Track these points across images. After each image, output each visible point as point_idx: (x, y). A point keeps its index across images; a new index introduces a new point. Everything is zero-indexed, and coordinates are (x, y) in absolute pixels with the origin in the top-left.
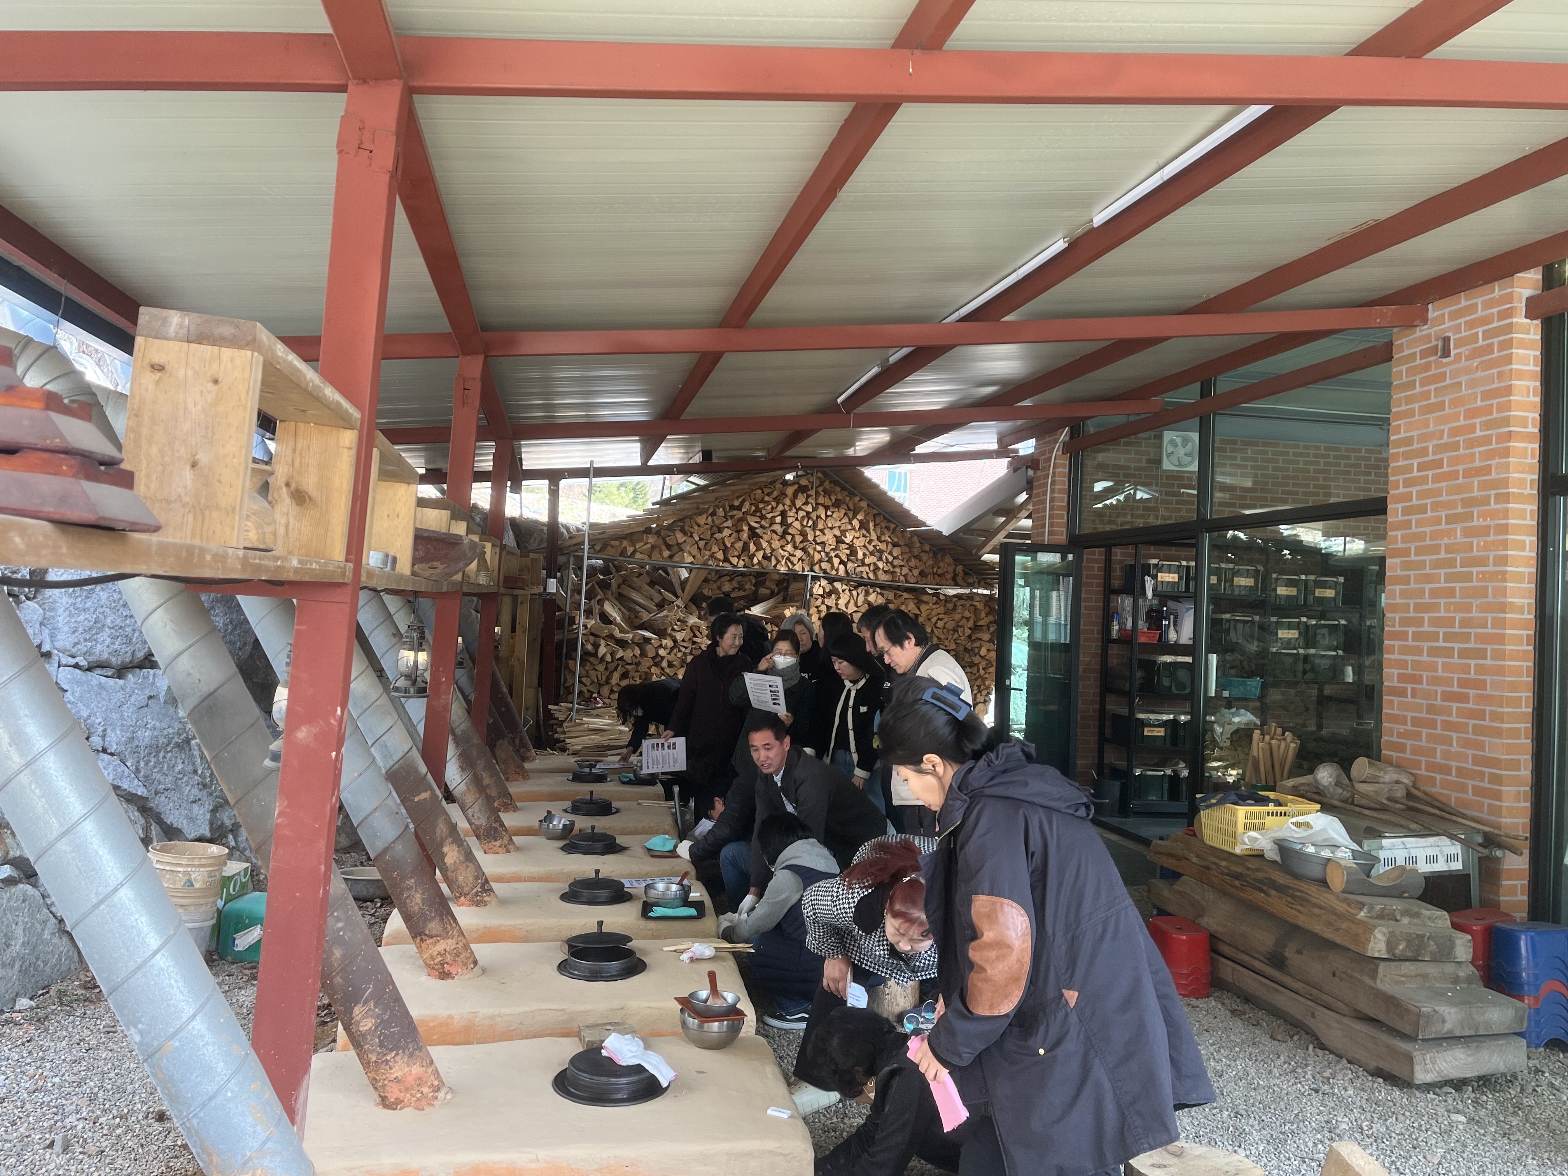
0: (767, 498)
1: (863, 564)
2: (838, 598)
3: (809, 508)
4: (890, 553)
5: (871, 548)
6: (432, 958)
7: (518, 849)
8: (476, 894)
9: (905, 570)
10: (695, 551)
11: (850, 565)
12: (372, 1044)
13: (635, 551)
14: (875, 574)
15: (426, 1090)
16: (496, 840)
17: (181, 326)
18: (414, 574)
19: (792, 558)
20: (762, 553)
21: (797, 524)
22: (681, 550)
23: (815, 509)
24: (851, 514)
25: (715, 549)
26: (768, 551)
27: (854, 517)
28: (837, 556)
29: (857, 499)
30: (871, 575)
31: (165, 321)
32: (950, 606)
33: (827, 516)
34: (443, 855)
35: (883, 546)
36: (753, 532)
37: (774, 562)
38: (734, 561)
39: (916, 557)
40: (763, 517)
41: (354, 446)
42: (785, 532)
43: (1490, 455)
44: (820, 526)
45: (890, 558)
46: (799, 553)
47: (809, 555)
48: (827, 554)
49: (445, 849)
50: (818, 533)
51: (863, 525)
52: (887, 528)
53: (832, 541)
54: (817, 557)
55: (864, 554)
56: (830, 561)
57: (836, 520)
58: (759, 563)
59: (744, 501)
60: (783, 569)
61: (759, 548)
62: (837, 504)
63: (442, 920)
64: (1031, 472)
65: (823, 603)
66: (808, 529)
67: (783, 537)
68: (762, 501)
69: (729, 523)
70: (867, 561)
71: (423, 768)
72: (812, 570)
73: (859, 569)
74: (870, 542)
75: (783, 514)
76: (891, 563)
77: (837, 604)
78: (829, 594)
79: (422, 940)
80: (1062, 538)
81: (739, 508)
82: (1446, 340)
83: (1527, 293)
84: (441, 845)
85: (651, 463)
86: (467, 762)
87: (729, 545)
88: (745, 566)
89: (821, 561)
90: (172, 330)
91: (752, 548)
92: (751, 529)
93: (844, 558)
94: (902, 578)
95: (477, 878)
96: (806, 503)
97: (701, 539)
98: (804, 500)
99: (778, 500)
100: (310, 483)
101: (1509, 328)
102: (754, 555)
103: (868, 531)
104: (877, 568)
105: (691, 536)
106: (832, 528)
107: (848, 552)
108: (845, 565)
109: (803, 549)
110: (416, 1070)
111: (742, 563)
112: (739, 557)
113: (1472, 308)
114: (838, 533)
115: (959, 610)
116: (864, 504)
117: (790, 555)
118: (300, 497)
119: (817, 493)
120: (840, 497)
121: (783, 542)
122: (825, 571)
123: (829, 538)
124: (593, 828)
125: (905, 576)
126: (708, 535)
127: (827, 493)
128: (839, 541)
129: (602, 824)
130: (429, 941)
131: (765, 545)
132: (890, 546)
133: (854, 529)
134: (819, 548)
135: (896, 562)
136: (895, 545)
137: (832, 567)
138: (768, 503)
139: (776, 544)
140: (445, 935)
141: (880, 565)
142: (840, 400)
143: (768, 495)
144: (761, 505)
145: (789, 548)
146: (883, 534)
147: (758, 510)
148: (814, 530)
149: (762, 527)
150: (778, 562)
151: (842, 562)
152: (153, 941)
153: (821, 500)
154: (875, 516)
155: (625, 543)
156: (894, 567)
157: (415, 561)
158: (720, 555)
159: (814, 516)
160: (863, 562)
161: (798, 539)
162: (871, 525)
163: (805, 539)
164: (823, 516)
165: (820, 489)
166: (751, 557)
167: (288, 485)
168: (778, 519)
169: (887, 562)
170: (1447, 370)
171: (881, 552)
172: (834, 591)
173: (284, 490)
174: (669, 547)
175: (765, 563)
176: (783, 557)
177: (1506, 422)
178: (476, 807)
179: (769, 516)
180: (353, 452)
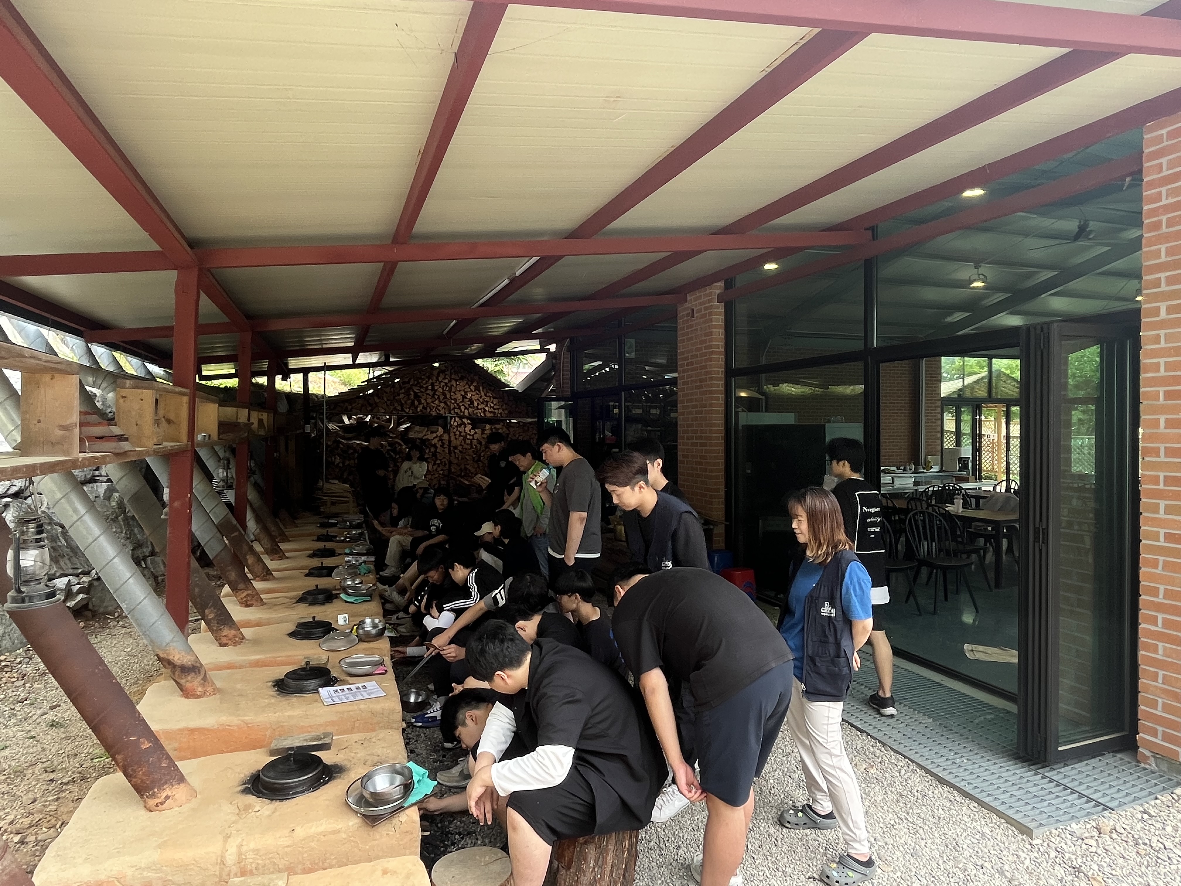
0: (423, 377)
1: (478, 409)
2: (465, 427)
3: (446, 381)
4: (492, 403)
5: (481, 400)
6: (242, 599)
7: (287, 558)
8: (264, 576)
9: (500, 411)
10: (385, 406)
11: (470, 410)
12: (214, 623)
13: (352, 408)
14: (485, 414)
15: (237, 639)
16: (276, 554)
17: (130, 384)
18: (219, 439)
19: (439, 408)
20: (422, 406)
21: (440, 390)
22: (377, 406)
23: (450, 381)
24: (469, 383)
25: (396, 404)
26: (425, 404)
27: (472, 384)
28: (463, 405)
29: (472, 375)
30: (482, 414)
31: (125, 383)
32: (526, 428)
33: (457, 385)
34: (247, 560)
35: (487, 399)
36: (417, 396)
37: (428, 410)
38: (407, 410)
39: (506, 404)
40: (422, 387)
41: (188, 402)
42: (434, 394)
43: (707, 360)
44: (453, 390)
45: (492, 405)
46: (442, 405)
47: (447, 405)
48: (458, 404)
49: (248, 557)
50: (452, 394)
51: (477, 388)
52: (490, 390)
53: (460, 398)
54: (452, 406)
55: (478, 404)
56: (460, 408)
57: (462, 386)
58: (421, 411)
59: (410, 379)
60: (434, 414)
61: (420, 403)
62: (462, 378)
63: (245, 583)
64: (554, 361)
65: (457, 430)
66: (447, 392)
67: (433, 396)
68: (421, 378)
69: (403, 391)
70: (479, 407)
71: (234, 522)
72: (450, 413)
73: (475, 412)
74: (481, 397)
75: (433, 385)
76: (493, 407)
77: (465, 430)
78: (460, 425)
79: (237, 592)
80: (568, 393)
81: (408, 382)
82: (693, 310)
83: (718, 292)
84: (245, 555)
85: (357, 362)
86: (259, 520)
87: (403, 402)
88: (413, 413)
89: (455, 408)
90: (127, 386)
91: (416, 403)
92: (415, 393)
93: (467, 406)
94: (499, 415)
95: (263, 569)
96: (445, 378)
97: (388, 400)
98: (443, 377)
99: (429, 378)
100: (172, 417)
101: (711, 307)
102: (417, 407)
103: (479, 391)
104: (485, 410)
105: (383, 399)
106: (460, 391)
107: (469, 403)
108: (468, 409)
109: (445, 403)
110: (233, 632)
111: (411, 411)
112: (409, 408)
113: (700, 298)
114: (463, 394)
115: (531, 430)
116: (476, 377)
117: (437, 406)
118: (169, 421)
119: (451, 374)
120: (463, 375)
121: (434, 399)
122: (457, 413)
123: (459, 396)
124: (325, 546)
125: (501, 414)
126: (392, 398)
127: (456, 373)
128: (464, 397)
129: (329, 545)
130: (240, 592)
131: (423, 401)
132: (492, 399)
133: (471, 391)
134: (453, 401)
135: (495, 407)
136: (494, 398)
137: (461, 411)
138: (423, 379)
139: (429, 401)
140: (246, 589)
141: (487, 409)
142: (444, 333)
143: (424, 375)
144: (420, 381)
145: (437, 402)
146: (487, 392)
147: (419, 383)
148: (450, 392)
149: (421, 392)
150: (431, 410)
151: (466, 408)
152: (128, 575)
153: (453, 377)
154: (483, 383)
155: (347, 404)
156: (494, 409)
157: (219, 434)
158: (399, 408)
159: (449, 385)
160: (477, 407)
161: (442, 397)
162: (481, 388)
163: (445, 397)
164: (455, 385)
165: (452, 371)
166: (416, 408)
167: (164, 417)
168: (430, 387)
169: (491, 407)
170: (694, 323)
171: (487, 402)
172: (464, 423)
173: (163, 419)
174: (371, 405)
175: (424, 411)
176: (433, 407)
177: (710, 347)
178: (266, 540)
179: (425, 386)
180: (188, 404)
